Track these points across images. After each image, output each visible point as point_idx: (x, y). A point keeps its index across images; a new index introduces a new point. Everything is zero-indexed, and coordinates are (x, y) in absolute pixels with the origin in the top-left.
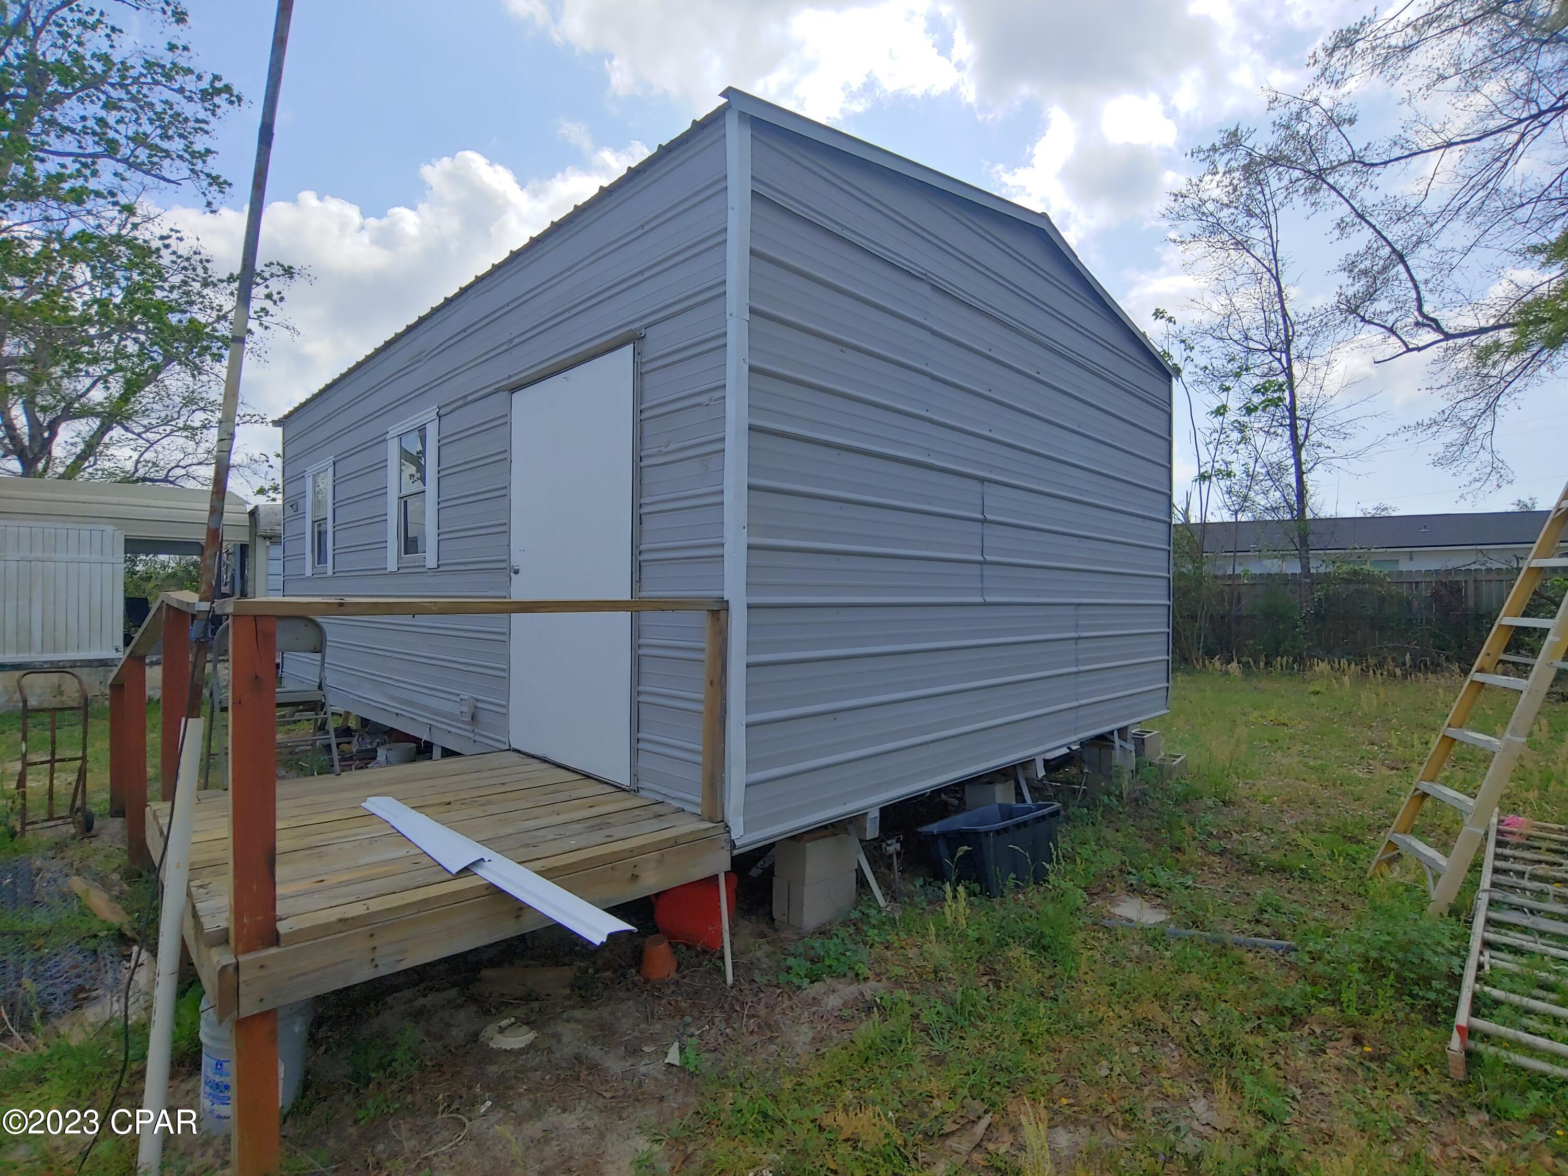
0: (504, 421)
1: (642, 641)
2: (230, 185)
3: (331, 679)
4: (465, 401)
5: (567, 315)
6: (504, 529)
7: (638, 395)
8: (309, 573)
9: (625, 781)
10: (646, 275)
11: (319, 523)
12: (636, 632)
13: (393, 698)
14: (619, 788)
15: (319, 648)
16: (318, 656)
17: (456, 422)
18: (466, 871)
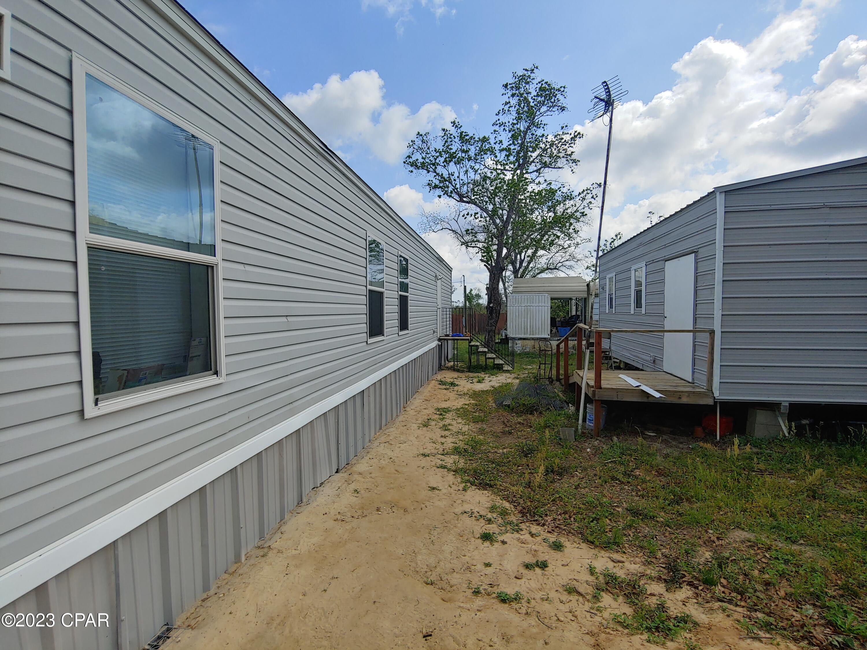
0: (663, 270)
1: (696, 340)
2: (579, 161)
3: (612, 348)
4: (653, 262)
5: (679, 240)
6: (662, 304)
7: (696, 268)
8: (607, 312)
9: (691, 381)
10: (699, 233)
11: (610, 295)
12: (694, 338)
13: (632, 355)
14: (689, 382)
15: (610, 338)
16: (609, 340)
17: (651, 267)
18: (637, 386)
